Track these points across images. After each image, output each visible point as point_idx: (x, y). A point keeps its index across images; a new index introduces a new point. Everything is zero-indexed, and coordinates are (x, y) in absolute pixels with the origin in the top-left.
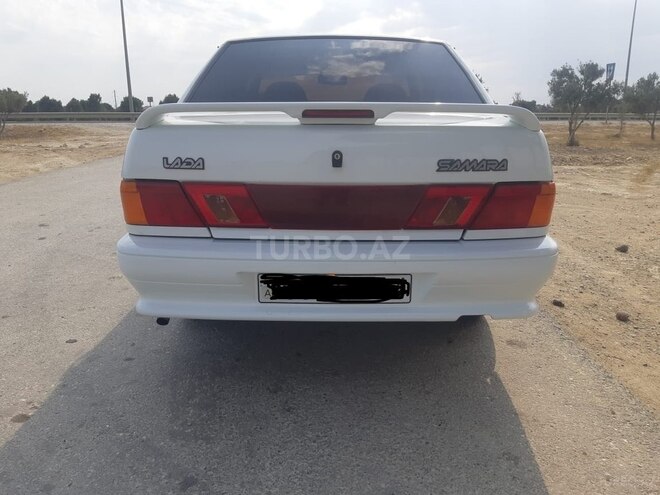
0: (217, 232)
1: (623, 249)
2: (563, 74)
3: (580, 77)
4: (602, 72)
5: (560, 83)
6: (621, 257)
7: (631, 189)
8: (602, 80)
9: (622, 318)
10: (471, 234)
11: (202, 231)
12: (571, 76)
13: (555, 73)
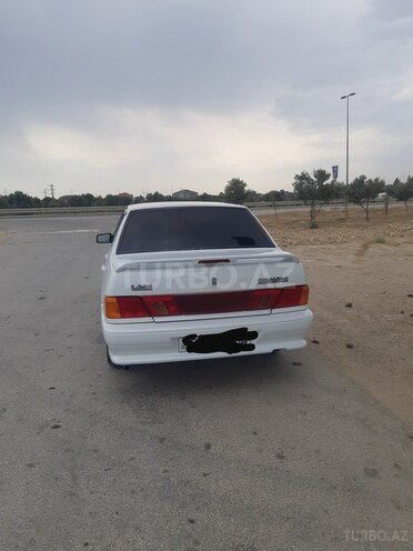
0: (157, 319)
1: (349, 306)
2: (303, 177)
3: (315, 179)
4: (329, 175)
5: (301, 184)
6: (349, 311)
7: (354, 262)
8: (329, 181)
9: (349, 346)
10: (274, 311)
11: (150, 319)
12: (308, 179)
13: (297, 177)
